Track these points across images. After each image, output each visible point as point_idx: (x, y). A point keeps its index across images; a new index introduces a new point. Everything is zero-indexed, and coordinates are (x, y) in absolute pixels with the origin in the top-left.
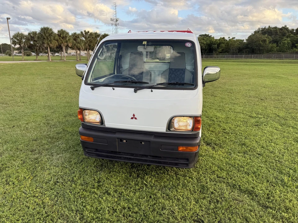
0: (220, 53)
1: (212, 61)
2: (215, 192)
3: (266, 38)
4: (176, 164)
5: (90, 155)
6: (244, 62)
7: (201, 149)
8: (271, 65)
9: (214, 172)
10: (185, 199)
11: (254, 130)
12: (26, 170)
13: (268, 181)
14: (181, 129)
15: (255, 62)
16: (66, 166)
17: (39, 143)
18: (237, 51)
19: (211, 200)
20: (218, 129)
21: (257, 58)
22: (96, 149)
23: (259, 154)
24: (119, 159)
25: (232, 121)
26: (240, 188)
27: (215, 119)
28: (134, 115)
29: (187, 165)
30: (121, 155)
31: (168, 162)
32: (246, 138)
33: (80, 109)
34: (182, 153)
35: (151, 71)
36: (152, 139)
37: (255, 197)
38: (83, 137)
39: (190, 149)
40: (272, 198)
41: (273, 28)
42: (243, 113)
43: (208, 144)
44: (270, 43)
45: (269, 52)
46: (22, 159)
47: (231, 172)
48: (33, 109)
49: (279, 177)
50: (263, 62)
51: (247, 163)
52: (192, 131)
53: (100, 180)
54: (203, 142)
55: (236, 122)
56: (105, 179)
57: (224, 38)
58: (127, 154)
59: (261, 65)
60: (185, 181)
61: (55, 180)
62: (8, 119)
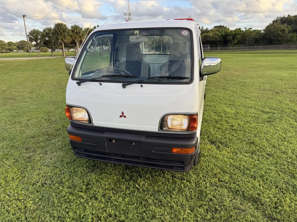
0: (236, 44)
1: (227, 53)
2: (214, 198)
3: (285, 28)
4: (171, 167)
5: (80, 155)
6: (261, 54)
7: (204, 148)
8: (290, 56)
9: (216, 174)
10: (179, 207)
11: (266, 127)
12: (16, 169)
13: (277, 187)
14: (175, 128)
15: (272, 54)
16: (58, 166)
17: (36, 141)
18: (254, 42)
19: (209, 208)
20: (226, 126)
21: (275, 48)
22: (86, 150)
23: (269, 155)
24: (109, 160)
25: (241, 117)
26: (244, 194)
27: (223, 115)
28: (123, 113)
29: (183, 168)
30: (112, 156)
31: (162, 165)
32: (255, 136)
33: (68, 106)
34: (176, 156)
35: (149, 64)
36: (143, 139)
37: (260, 206)
38: (71, 136)
39: (185, 151)
40: (280, 208)
41: (292, 17)
42: (254, 108)
43: (212, 143)
44: (289, 32)
45: (288, 43)
46: (15, 157)
47: (235, 175)
48: (37, 105)
49: (291, 183)
50: (281, 53)
51: (254, 165)
52: (188, 131)
53: (90, 182)
54: (207, 141)
55: (246, 118)
56: (94, 181)
57: (240, 29)
58: (118, 155)
59: (280, 56)
60: (182, 185)
61: (43, 182)
62: (11, 115)
